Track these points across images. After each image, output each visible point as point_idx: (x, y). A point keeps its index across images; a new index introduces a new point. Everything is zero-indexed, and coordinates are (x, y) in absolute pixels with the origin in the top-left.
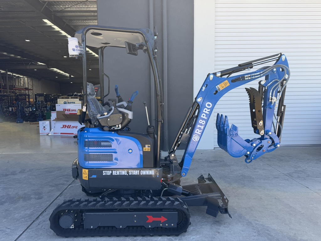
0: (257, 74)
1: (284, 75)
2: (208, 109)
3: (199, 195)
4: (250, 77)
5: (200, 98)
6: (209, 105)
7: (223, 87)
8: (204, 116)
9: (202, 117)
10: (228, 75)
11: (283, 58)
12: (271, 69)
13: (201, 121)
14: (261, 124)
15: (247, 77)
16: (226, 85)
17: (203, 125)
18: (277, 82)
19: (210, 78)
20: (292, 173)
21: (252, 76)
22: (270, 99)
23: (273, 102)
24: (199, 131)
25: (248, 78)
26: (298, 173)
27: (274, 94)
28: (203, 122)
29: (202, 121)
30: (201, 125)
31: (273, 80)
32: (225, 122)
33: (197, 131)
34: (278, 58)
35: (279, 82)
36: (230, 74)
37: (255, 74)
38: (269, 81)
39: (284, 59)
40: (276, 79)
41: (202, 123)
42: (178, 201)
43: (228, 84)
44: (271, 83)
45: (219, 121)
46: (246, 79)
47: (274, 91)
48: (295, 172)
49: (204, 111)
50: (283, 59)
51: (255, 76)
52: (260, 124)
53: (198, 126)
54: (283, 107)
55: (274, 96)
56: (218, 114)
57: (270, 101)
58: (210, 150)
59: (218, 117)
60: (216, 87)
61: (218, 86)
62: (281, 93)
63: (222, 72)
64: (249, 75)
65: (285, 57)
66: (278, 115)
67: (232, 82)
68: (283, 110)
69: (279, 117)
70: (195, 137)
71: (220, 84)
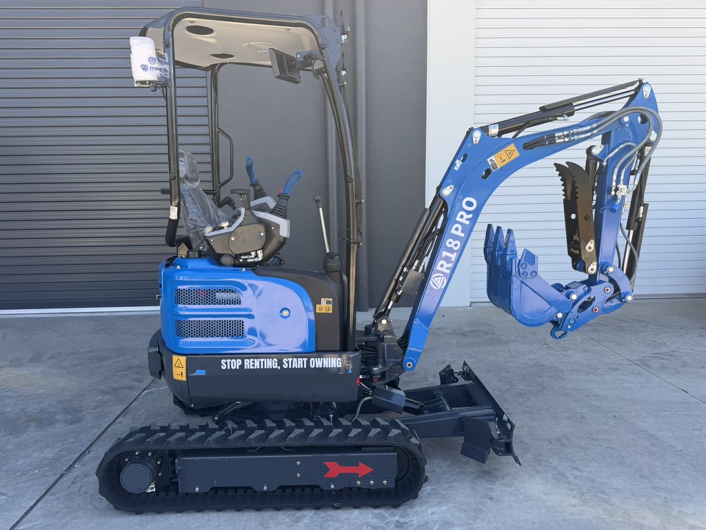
0: (584, 129)
1: (647, 132)
2: (468, 213)
3: (445, 413)
4: (567, 136)
5: (448, 188)
6: (469, 204)
7: (504, 161)
8: (457, 229)
9: (453, 231)
10: (514, 133)
11: (646, 90)
12: (619, 116)
13: (450, 243)
14: (590, 248)
15: (559, 138)
16: (510, 156)
17: (455, 251)
18: (629, 148)
19: (474, 139)
20: (647, 358)
21: (573, 135)
22: (614, 188)
23: (619, 197)
24: (446, 265)
25: (562, 140)
26: (662, 359)
27: (622, 177)
28: (456, 245)
29: (454, 243)
30: (451, 250)
31: (620, 145)
32: (506, 244)
33: (442, 266)
34: (633, 93)
35: (636, 150)
36: (520, 129)
37: (580, 130)
38: (612, 146)
39: (648, 94)
40: (628, 141)
41: (452, 245)
42: (398, 427)
43: (516, 154)
44: (617, 150)
45: (493, 241)
46: (557, 141)
47: (624, 171)
48: (654, 357)
49: (458, 219)
50: (645, 93)
51: (578, 134)
52: (587, 247)
53: (445, 254)
54: (642, 208)
55: (622, 182)
56: (490, 226)
57: (613, 193)
58: (462, 307)
59: (491, 232)
60: (488, 160)
61: (492, 158)
62: (639, 175)
63: (501, 124)
64: (566, 133)
65: (650, 90)
66: (628, 227)
67: (524, 148)
68: (641, 216)
69: (632, 232)
70: (436, 279)
71: (496, 155)
